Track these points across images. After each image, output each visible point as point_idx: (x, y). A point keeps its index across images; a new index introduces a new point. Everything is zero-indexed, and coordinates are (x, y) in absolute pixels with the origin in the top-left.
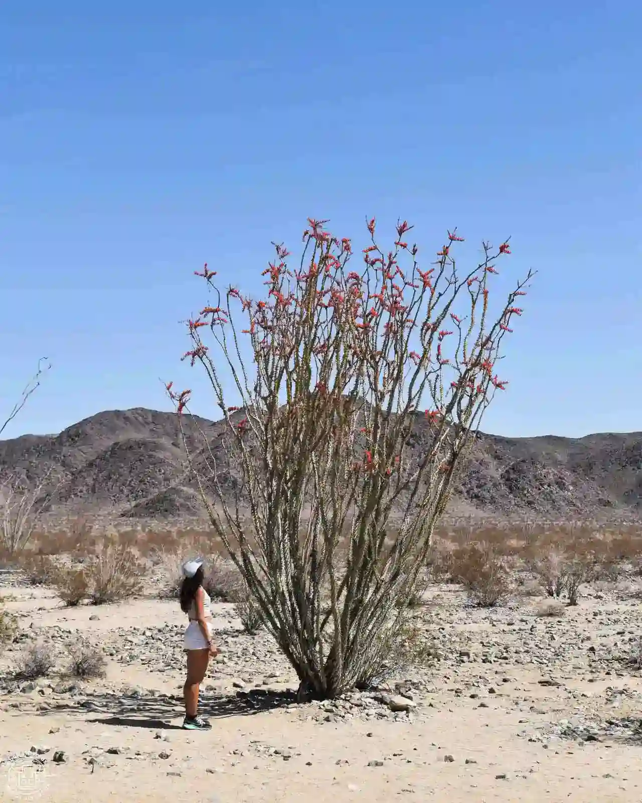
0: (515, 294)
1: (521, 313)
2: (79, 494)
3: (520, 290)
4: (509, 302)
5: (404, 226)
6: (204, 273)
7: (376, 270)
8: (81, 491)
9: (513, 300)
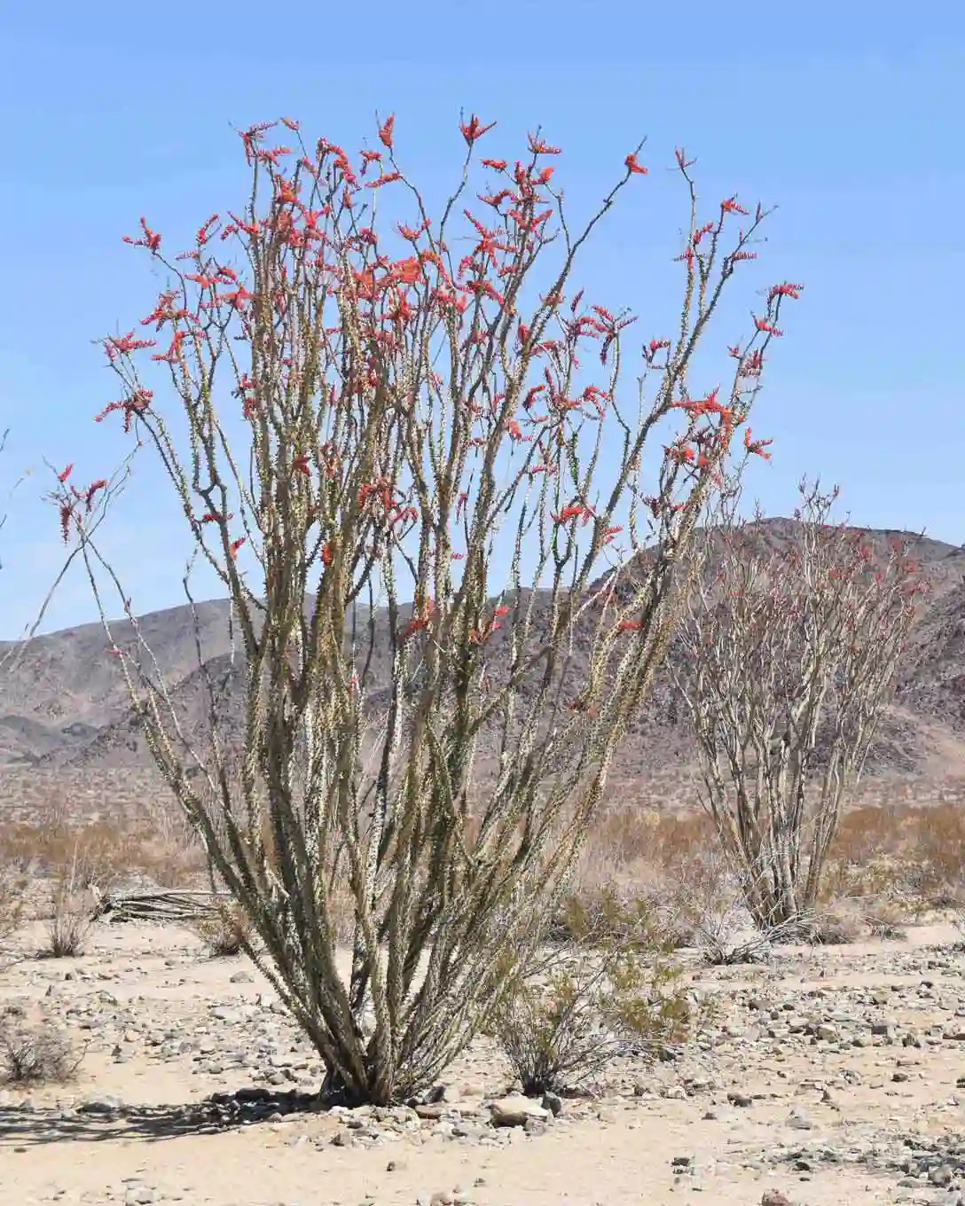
0: (734, 258)
1: (797, 292)
2: (639, 726)
3: (744, 249)
4: (723, 273)
5: (474, 125)
6: (144, 238)
7: (505, 216)
8: (643, 720)
9: (732, 269)
